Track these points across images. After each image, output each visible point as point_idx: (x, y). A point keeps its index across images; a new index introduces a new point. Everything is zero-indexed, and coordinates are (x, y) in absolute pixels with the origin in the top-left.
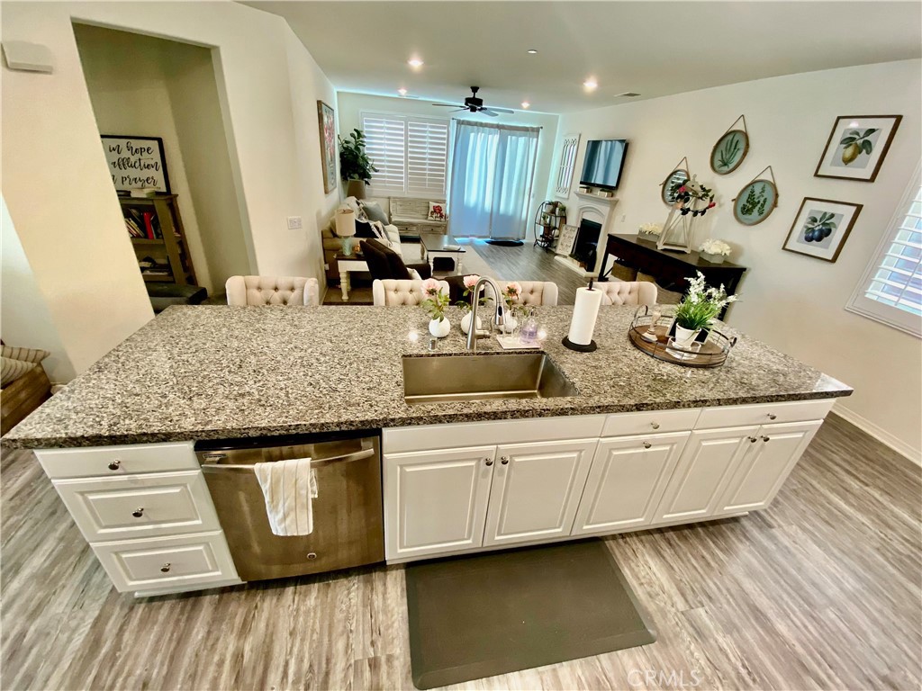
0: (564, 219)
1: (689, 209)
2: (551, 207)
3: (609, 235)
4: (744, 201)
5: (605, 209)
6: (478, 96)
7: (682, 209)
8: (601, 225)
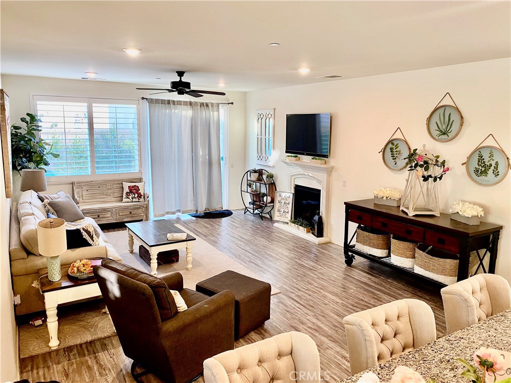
0: (272, 186)
1: (430, 176)
2: (257, 175)
3: (345, 203)
4: (474, 164)
5: (323, 176)
6: (184, 79)
7: (423, 177)
8: (320, 191)
